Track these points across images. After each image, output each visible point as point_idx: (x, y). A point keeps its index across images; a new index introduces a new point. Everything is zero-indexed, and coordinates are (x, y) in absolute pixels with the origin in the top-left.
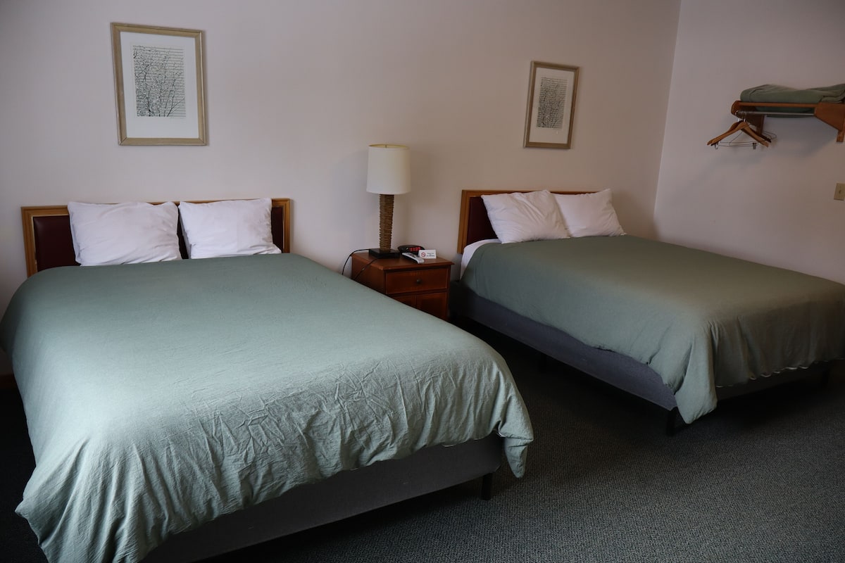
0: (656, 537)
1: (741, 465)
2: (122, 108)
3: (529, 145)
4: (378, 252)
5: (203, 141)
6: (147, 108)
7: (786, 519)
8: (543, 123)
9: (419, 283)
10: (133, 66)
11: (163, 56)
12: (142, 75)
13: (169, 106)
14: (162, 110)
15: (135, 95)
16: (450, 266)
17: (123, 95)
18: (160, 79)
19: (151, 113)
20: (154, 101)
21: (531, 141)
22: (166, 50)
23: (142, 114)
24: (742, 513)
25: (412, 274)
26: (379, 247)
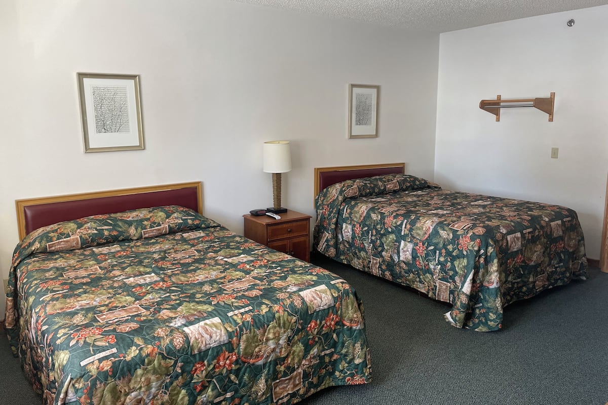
0: (475, 397)
1: (521, 339)
2: (86, 129)
3: (352, 137)
4: (273, 210)
5: (141, 147)
6: (103, 127)
7: (558, 375)
8: (359, 122)
9: (290, 231)
10: (93, 100)
11: (113, 93)
12: (98, 106)
13: (118, 125)
14: (113, 128)
15: (95, 119)
16: (309, 218)
17: (86, 120)
18: (111, 108)
19: (106, 131)
20: (108, 123)
21: (352, 134)
22: (115, 89)
23: (100, 132)
24: (529, 374)
25: (285, 226)
26: (273, 207)
